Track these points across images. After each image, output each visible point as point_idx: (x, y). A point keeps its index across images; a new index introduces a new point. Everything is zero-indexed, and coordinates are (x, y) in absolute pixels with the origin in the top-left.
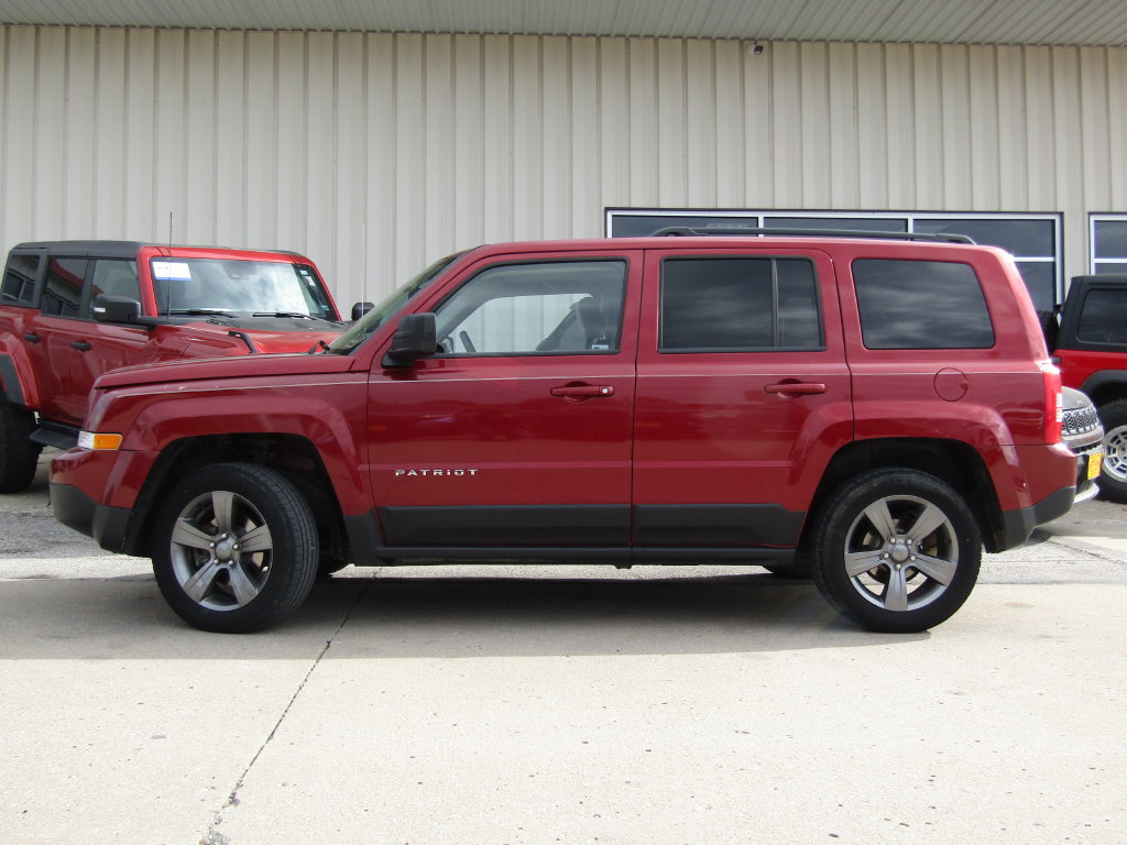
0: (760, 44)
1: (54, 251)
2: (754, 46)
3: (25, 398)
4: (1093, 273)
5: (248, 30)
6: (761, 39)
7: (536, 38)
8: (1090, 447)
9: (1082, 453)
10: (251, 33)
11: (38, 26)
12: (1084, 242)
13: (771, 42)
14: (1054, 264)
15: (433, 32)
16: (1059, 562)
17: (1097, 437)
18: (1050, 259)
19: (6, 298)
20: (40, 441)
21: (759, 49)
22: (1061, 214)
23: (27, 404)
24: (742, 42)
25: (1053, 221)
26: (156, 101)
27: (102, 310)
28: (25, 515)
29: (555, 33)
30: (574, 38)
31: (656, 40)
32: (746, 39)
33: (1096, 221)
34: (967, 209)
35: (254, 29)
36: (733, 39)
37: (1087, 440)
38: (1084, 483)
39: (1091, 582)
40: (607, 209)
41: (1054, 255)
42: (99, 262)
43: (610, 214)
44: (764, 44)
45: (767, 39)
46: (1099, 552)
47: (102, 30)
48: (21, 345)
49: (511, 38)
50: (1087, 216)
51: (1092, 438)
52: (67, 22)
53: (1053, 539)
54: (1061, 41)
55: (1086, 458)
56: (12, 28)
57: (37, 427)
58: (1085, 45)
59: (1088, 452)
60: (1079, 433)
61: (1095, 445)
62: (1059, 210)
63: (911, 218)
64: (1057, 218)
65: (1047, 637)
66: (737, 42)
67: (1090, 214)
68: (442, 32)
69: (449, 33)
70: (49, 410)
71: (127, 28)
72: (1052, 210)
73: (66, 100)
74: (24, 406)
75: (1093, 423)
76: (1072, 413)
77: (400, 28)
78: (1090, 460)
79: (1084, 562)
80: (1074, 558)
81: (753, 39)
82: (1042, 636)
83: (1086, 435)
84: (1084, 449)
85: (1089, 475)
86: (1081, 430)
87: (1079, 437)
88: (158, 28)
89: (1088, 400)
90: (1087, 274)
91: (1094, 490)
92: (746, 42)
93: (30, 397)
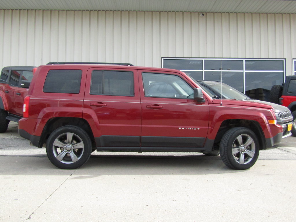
0: (203, 13)
1: (13, 69)
2: (202, 14)
3: (5, 108)
4: (294, 75)
5: (67, 10)
6: (204, 12)
7: (143, 12)
8: (288, 122)
9: (286, 124)
10: (68, 11)
11: (12, 10)
12: (291, 67)
13: (206, 13)
14: (283, 72)
15: (116, 11)
16: (278, 153)
17: (291, 119)
18: (282, 71)
19: (1, 81)
20: (9, 119)
21: (203, 15)
22: (285, 59)
23: (5, 109)
24: (198, 13)
25: (283, 61)
26: (43, 29)
27: (23, 84)
28: (4, 139)
29: (148, 11)
30: (153, 12)
31: (175, 13)
32: (200, 12)
33: (295, 61)
34: (260, 58)
35: (69, 10)
36: (196, 12)
37: (288, 120)
38: (287, 132)
39: (285, 159)
40: (162, 58)
41: (283, 70)
42: (24, 72)
43: (163, 59)
44: (204, 13)
45: (205, 12)
46: (290, 151)
47: (29, 11)
48: (4, 94)
49: (137, 12)
50: (292, 59)
51: (289, 120)
52: (20, 9)
53: (278, 147)
54: (285, 12)
55: (287, 125)
56: (6, 10)
57: (8, 115)
58: (292, 14)
59: (288, 124)
60: (285, 118)
61: (290, 122)
62: (285, 58)
63: (244, 60)
64: (284, 60)
65: (269, 175)
66: (197, 13)
67: (293, 59)
68: (118, 11)
69: (120, 11)
70: (11, 111)
71: (35, 10)
72: (283, 58)
73: (19, 29)
74: (4, 110)
75: (290, 116)
76: (284, 113)
77: (107, 10)
78: (288, 126)
79: (286, 154)
80: (283, 153)
81: (201, 12)
82: (267, 174)
83: (287, 119)
84: (287, 123)
85: (288, 130)
86: (286, 118)
87: (286, 119)
88: (43, 10)
89: (289, 109)
90: (292, 75)
91: (290, 134)
92: (200, 13)
93: (6, 108)
